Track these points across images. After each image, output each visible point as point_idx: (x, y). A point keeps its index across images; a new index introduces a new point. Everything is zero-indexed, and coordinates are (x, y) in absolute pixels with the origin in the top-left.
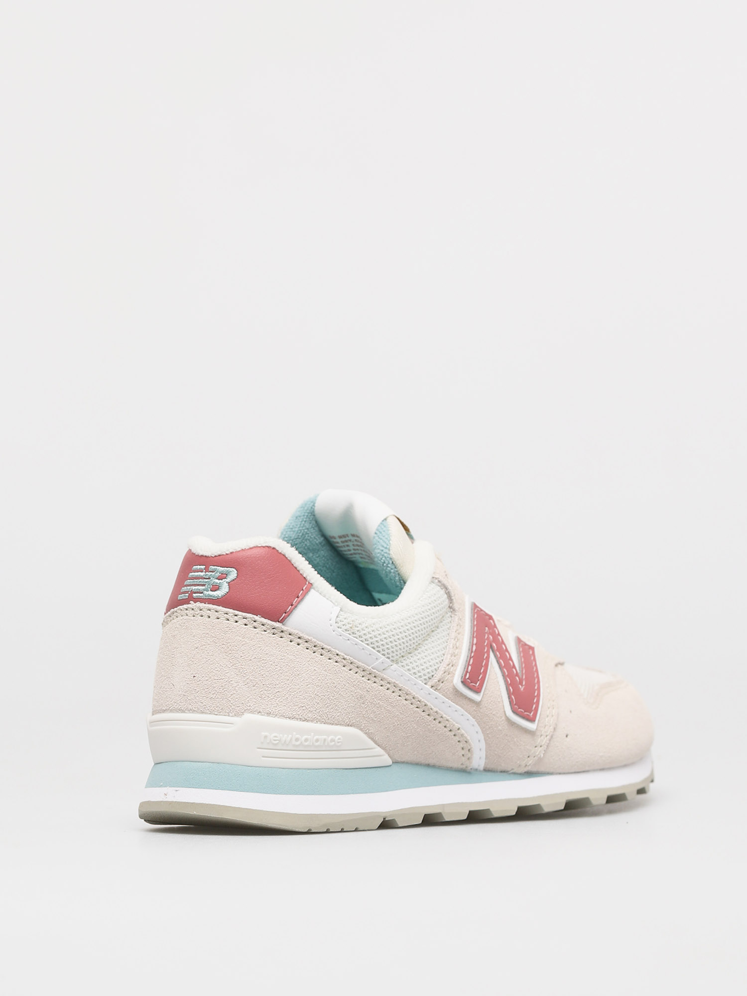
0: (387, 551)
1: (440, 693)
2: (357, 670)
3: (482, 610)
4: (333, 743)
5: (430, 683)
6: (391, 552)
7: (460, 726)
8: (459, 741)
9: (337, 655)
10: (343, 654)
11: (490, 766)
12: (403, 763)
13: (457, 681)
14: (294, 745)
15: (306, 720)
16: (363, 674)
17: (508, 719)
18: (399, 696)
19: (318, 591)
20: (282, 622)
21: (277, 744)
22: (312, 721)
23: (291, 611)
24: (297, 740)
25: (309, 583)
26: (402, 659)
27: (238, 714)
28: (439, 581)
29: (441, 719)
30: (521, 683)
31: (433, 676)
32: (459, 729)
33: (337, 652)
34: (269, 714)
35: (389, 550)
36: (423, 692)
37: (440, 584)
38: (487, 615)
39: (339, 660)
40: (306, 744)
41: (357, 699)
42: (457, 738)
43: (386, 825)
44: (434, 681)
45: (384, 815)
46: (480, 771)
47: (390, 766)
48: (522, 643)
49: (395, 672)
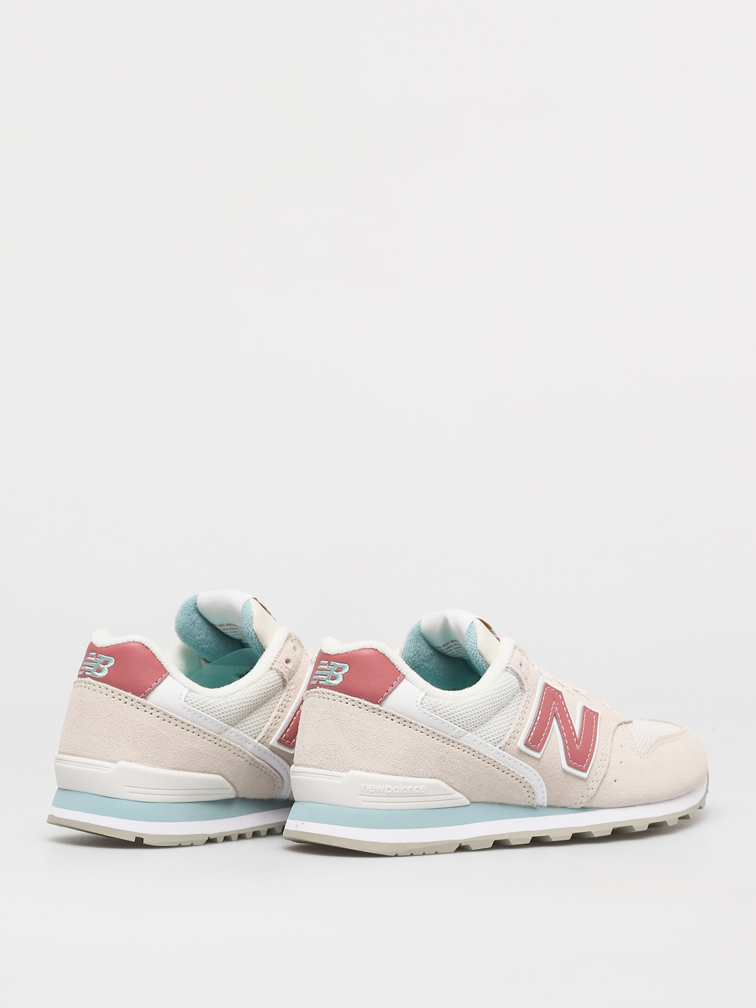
0: (475, 645)
1: (507, 752)
2: (438, 738)
3: (552, 688)
4: (418, 791)
5: (499, 745)
6: (478, 646)
7: (524, 776)
8: (524, 787)
9: (422, 727)
10: (426, 727)
11: (551, 804)
12: (480, 802)
13: (521, 744)
14: (387, 793)
15: (396, 775)
16: (443, 740)
17: (565, 771)
18: (473, 755)
19: (409, 680)
20: (380, 704)
21: (374, 792)
22: (401, 775)
23: (387, 696)
24: (389, 789)
25: (402, 674)
26: (476, 729)
27: (345, 771)
28: (512, 670)
29: (508, 771)
30: (578, 743)
31: (501, 740)
32: (523, 778)
33: (422, 725)
34: (368, 771)
35: (477, 645)
36: (492, 752)
37: (512, 672)
38: (556, 690)
39: (423, 731)
40: (396, 792)
41: (439, 758)
42: (522, 785)
43: (462, 848)
44: (502, 744)
45: (460, 842)
46: (544, 807)
47: (469, 805)
48: (587, 710)
49: (469, 739)
